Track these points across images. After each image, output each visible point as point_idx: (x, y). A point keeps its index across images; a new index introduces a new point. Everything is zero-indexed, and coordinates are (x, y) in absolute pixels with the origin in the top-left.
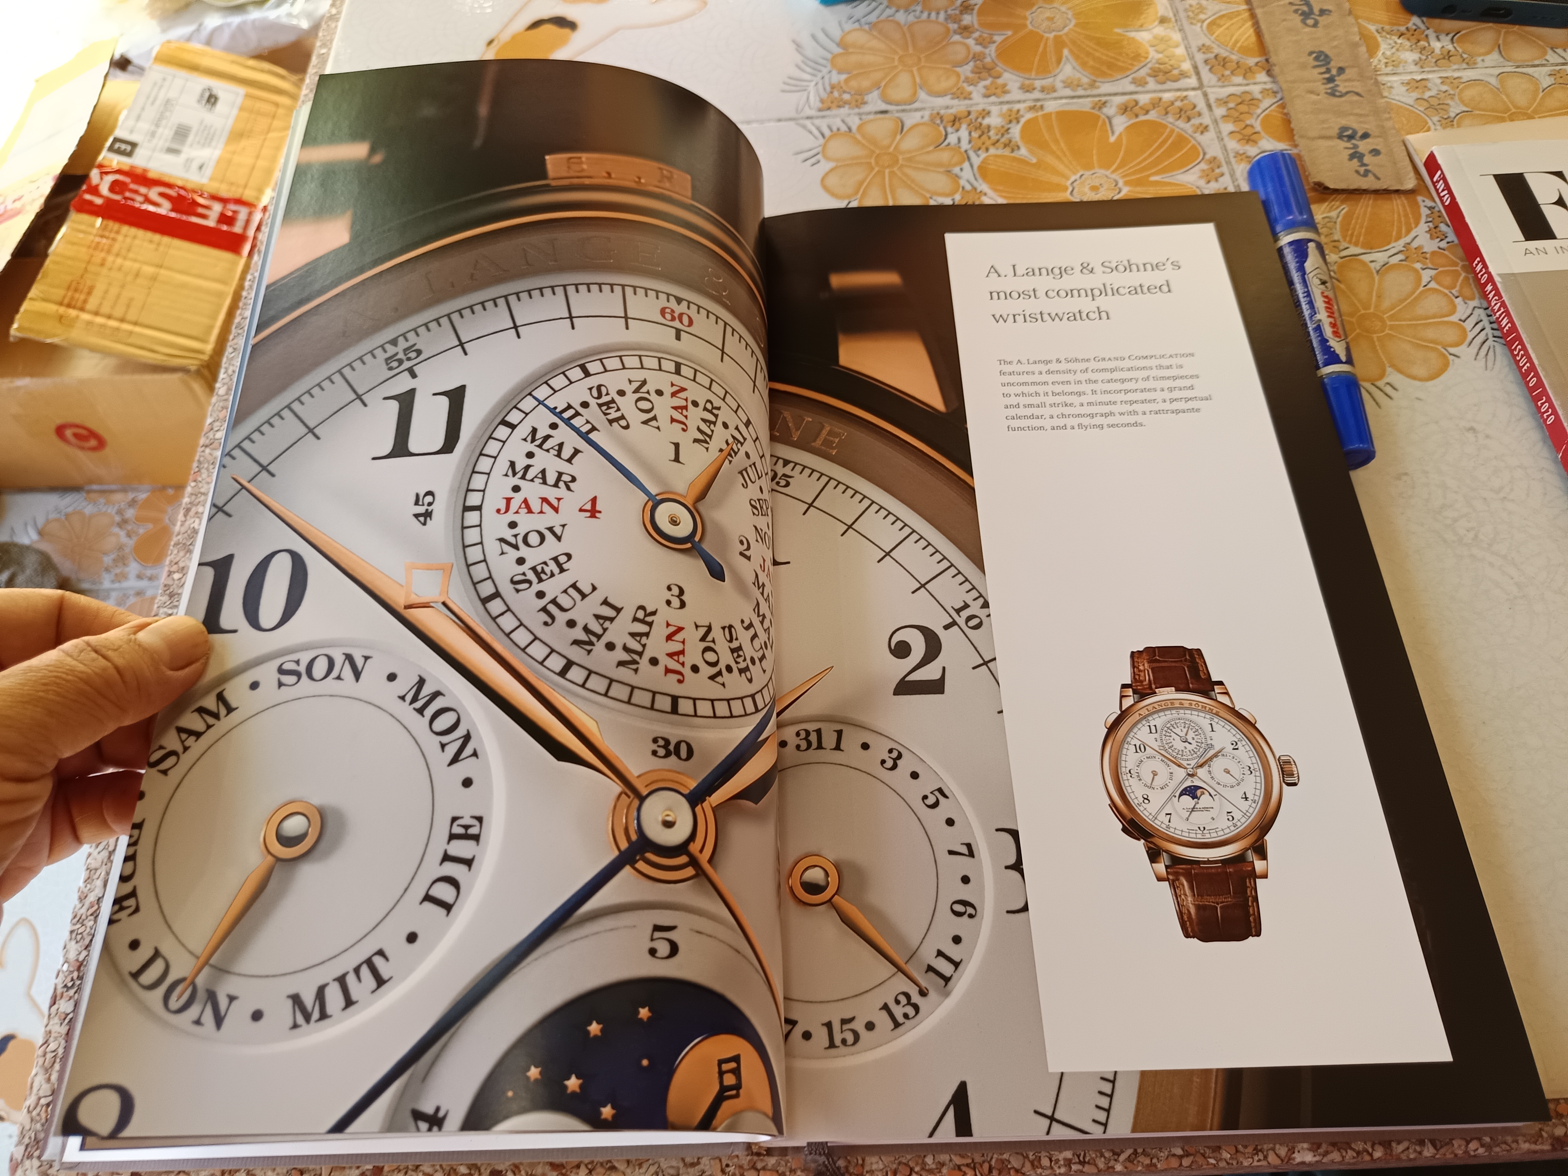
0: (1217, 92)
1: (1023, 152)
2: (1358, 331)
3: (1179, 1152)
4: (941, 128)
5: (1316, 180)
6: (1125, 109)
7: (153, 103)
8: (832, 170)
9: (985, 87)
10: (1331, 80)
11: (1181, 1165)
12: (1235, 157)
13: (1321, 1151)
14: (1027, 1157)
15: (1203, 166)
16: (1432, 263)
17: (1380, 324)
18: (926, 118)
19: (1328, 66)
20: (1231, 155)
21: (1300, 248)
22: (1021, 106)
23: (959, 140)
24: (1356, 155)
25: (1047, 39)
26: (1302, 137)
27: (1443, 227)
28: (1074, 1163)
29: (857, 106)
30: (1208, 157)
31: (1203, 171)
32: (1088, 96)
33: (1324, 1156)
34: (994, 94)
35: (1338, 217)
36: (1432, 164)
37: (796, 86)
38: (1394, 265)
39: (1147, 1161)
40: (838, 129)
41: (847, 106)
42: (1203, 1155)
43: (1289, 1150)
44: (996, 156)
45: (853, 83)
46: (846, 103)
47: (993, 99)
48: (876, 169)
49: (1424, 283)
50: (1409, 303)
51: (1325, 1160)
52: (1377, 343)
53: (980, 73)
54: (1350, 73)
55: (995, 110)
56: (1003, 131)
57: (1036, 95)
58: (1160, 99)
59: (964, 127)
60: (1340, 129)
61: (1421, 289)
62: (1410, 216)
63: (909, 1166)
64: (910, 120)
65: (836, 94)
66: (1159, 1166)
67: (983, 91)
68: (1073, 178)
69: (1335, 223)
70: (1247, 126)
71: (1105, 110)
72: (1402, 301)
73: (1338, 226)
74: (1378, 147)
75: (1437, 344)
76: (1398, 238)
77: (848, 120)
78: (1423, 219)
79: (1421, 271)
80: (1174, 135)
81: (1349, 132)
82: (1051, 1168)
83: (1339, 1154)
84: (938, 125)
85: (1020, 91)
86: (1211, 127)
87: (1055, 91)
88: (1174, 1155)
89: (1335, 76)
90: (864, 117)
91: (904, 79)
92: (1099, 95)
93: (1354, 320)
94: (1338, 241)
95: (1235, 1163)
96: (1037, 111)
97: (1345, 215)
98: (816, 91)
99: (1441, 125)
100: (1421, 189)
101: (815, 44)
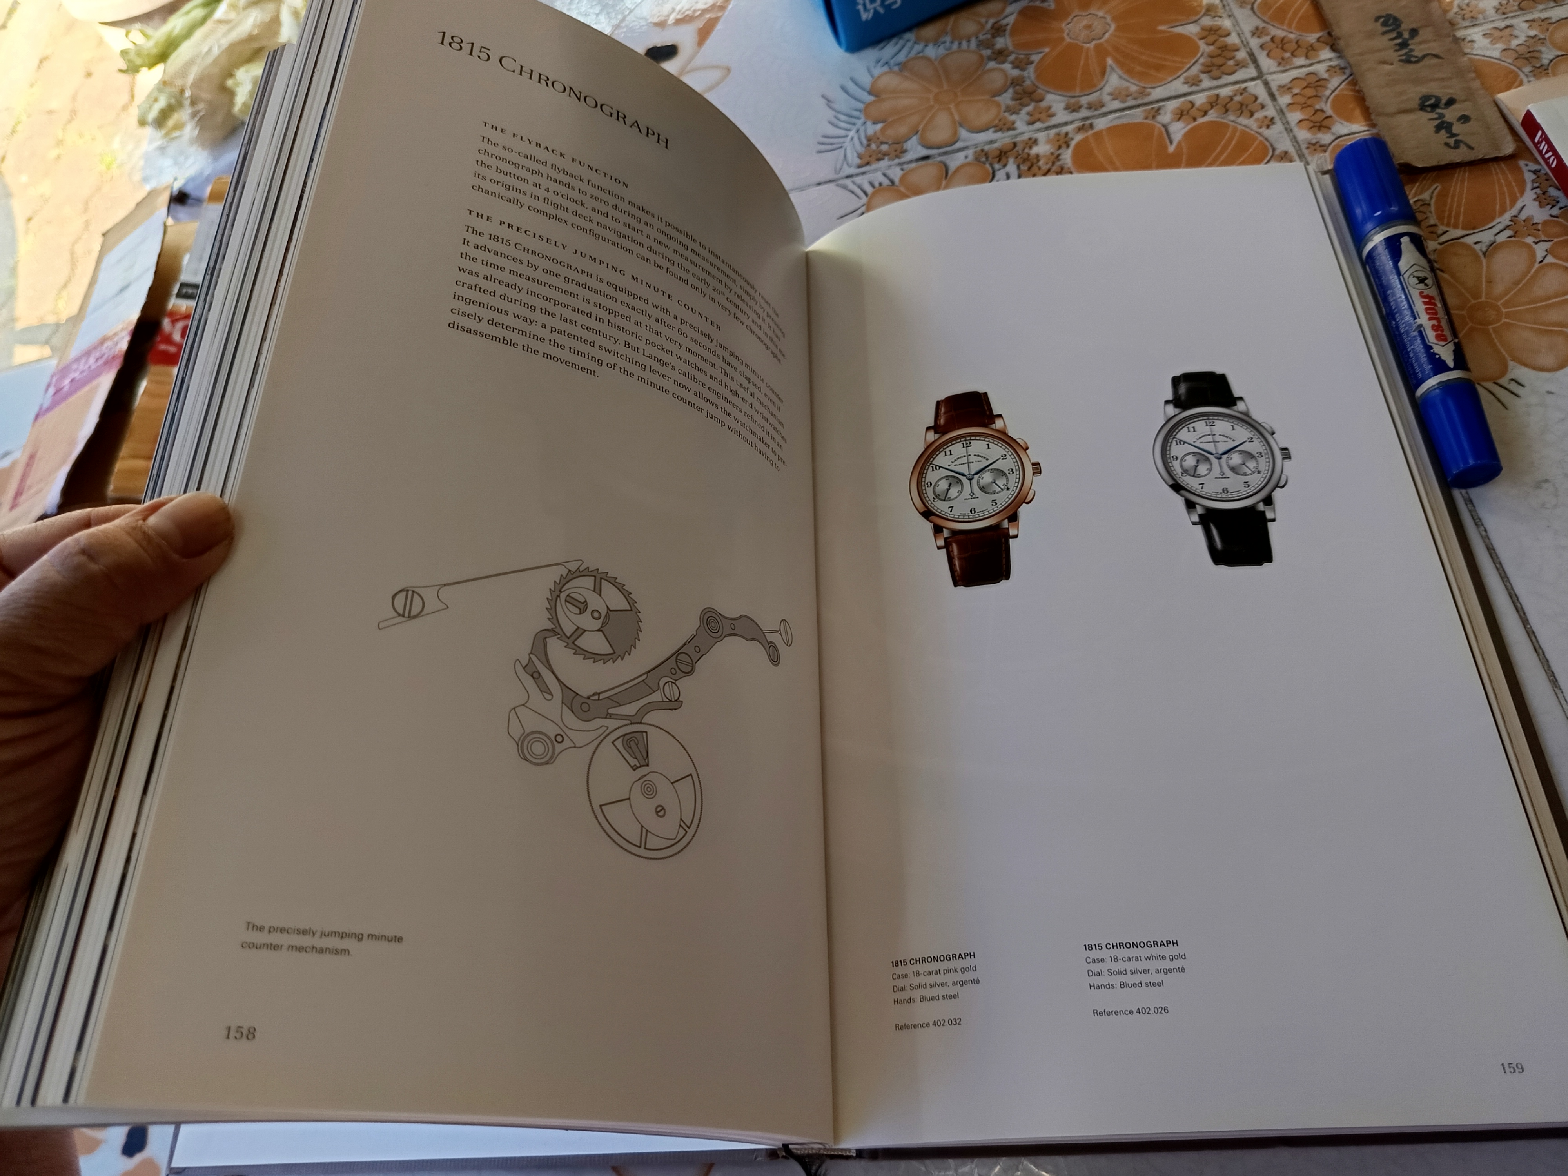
0: (1279, 79)
2: (1470, 325)
4: (988, 166)
5: (1404, 161)
6: (1180, 115)
9: (1028, 113)
10: (1404, 45)
12: (1308, 148)
16: (1545, 236)
17: (1495, 313)
18: (971, 158)
19: (1399, 30)
20: (1303, 146)
21: (1393, 247)
22: (1069, 128)
23: (1008, 175)
24: (1443, 126)
25: (1088, 49)
26: (1379, 114)
27: (1553, 192)
29: (897, 157)
30: (1277, 152)
34: (1039, 120)
35: (1431, 198)
36: (1530, 123)
37: (832, 144)
38: (1502, 245)
40: (881, 184)
41: (886, 158)
45: (890, 132)
46: (885, 154)
47: (1038, 125)
49: (1539, 259)
50: (1525, 284)
52: (1493, 336)
53: (1021, 99)
54: (1425, 34)
55: (1041, 136)
56: (1053, 158)
57: (1084, 113)
58: (1218, 96)
59: (1011, 160)
60: (1420, 99)
61: (1537, 265)
62: (1513, 183)
64: (955, 161)
65: (873, 146)
67: (1027, 118)
69: (1429, 205)
70: (1317, 111)
71: (1160, 118)
72: (1516, 283)
73: (1433, 208)
74: (1466, 113)
75: (1563, 326)
76: (1503, 211)
77: (889, 172)
78: (1529, 186)
79: (1534, 246)
80: (1238, 134)
81: (1432, 101)
84: (984, 163)
85: (1066, 112)
86: (1277, 119)
87: (1103, 106)
89: (1408, 40)
90: (905, 166)
91: (942, 120)
92: (1151, 103)
93: (1464, 313)
94: (1435, 225)
96: (1087, 131)
97: (1439, 195)
98: (853, 148)
99: (1534, 76)
100: (1521, 152)
101: (845, 96)
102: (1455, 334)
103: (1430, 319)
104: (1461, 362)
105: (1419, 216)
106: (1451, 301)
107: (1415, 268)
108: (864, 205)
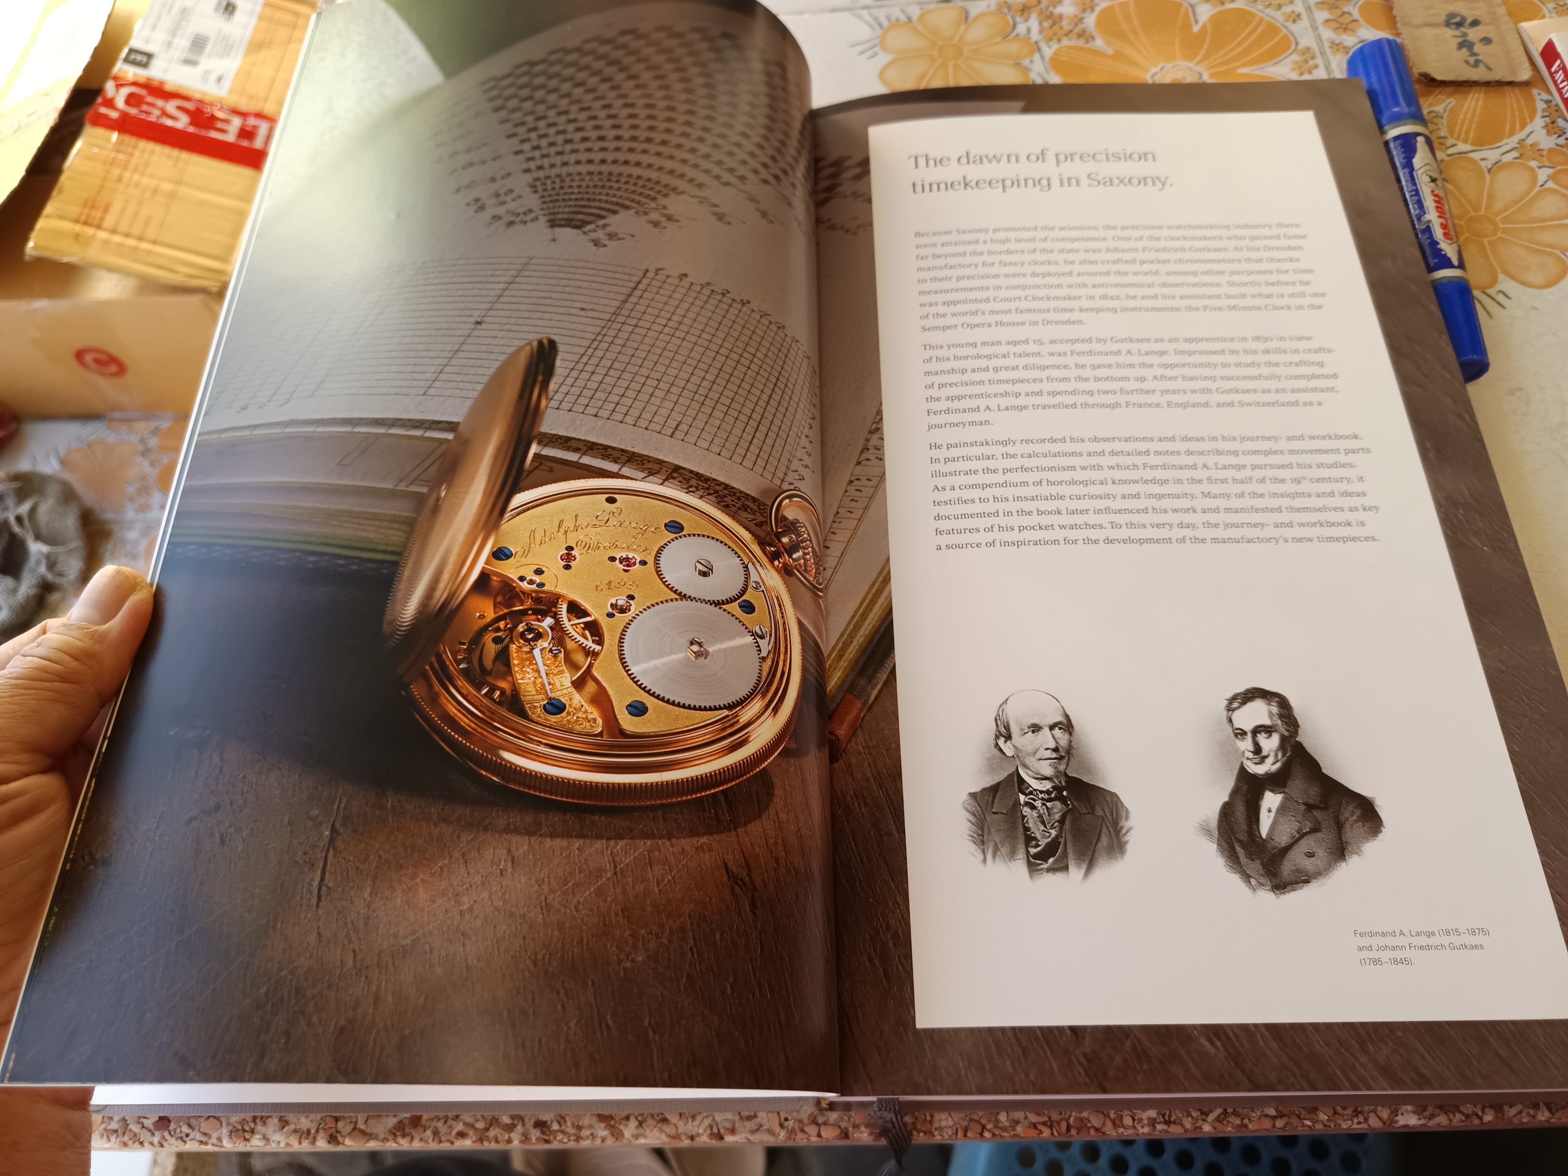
1: (1099, 42)
2: (1467, 234)
3: (1272, 1112)
4: (1009, 18)
5: (1422, 70)
7: (169, 12)
8: (891, 63)
11: (1274, 1126)
12: (1331, 47)
13: (1426, 1113)
14: (1108, 1116)
15: (1296, 57)
16: (1549, 162)
17: (1492, 227)
18: (993, 7)
20: (1327, 45)
21: (1407, 143)
23: (1029, 30)
24: (1465, 44)
26: (1405, 24)
27: (1561, 122)
28: (1159, 1123)
30: (1300, 47)
31: (1296, 62)
33: (1430, 1119)
35: (1444, 111)
36: (1550, 53)
38: (1508, 164)
39: (1238, 1122)
40: (897, 20)
42: (1298, 1116)
43: (1392, 1112)
44: (1069, 47)
48: (939, 62)
49: (1540, 183)
50: (1524, 204)
51: (1431, 1123)
52: (1488, 248)
56: (1076, 20)
59: (1034, 16)
60: (1447, 16)
61: (1537, 189)
62: (1525, 110)
63: (981, 1123)
64: (976, 9)
66: (1250, 1126)
68: (1153, 71)
69: (1442, 117)
70: (1344, 13)
72: (1516, 202)
73: (1445, 121)
74: (1489, 36)
75: (1555, 248)
76: (1512, 134)
77: (908, 9)
78: (1539, 114)
79: (1537, 170)
80: (1264, 23)
81: (1457, 20)
82: (1134, 1127)
83: (1445, 1117)
84: (1005, 14)
86: (1304, 15)
88: (1267, 1116)
90: (926, 7)
93: (1463, 223)
94: (1445, 138)
95: (1332, 1125)
97: (1452, 109)
99: (1557, 13)
100: (1536, 81)
105: (1430, 126)
108: (878, 38)
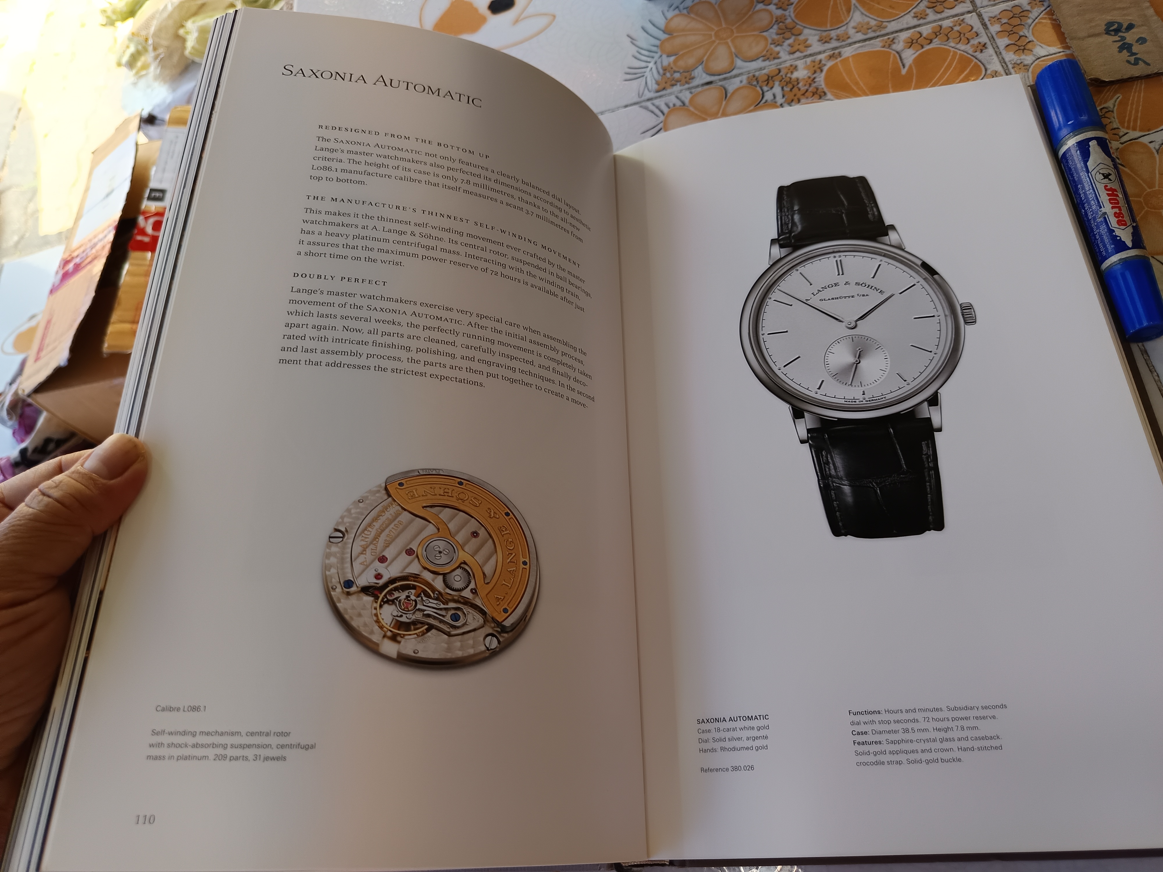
0: (990, 11)
1: (829, 97)
2: (1146, 209)
4: (758, 89)
5: (1092, 76)
6: (911, 43)
7: (172, 157)
9: (789, 45)
12: (1013, 68)
18: (745, 82)
20: (1010, 66)
22: (822, 56)
23: (774, 96)
24: (1125, 47)
26: (1073, 38)
29: (687, 83)
30: (989, 71)
32: (878, 37)
34: (798, 50)
35: (1114, 106)
37: (635, 74)
40: (674, 105)
41: (678, 84)
45: (681, 63)
46: (678, 81)
47: (798, 54)
53: (784, 33)
55: (800, 64)
56: (810, 81)
57: (834, 44)
58: (941, 27)
59: (777, 83)
60: (1106, 25)
64: (733, 85)
65: (668, 75)
67: (788, 49)
69: (1113, 112)
70: (1021, 37)
71: (894, 46)
73: (1115, 114)
74: (1143, 36)
77: (680, 95)
80: (957, 57)
81: (1115, 27)
84: (755, 86)
85: (820, 43)
86: (989, 44)
87: (849, 38)
90: (693, 90)
91: (722, 52)
92: (888, 34)
93: (1141, 199)
94: (1117, 129)
96: (836, 58)
97: (1120, 102)
98: (652, 75)
101: (645, 34)
102: (1133, 220)
103: (1113, 208)
104: (1138, 242)
105: (1105, 121)
106: (1130, 190)
107: (1101, 166)
108: (661, 122)
